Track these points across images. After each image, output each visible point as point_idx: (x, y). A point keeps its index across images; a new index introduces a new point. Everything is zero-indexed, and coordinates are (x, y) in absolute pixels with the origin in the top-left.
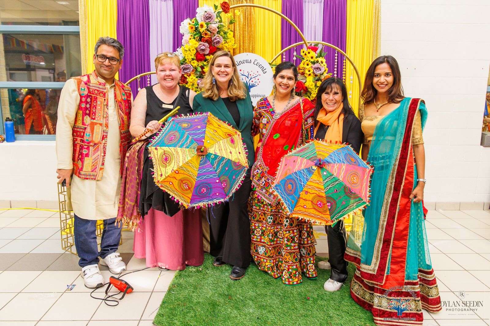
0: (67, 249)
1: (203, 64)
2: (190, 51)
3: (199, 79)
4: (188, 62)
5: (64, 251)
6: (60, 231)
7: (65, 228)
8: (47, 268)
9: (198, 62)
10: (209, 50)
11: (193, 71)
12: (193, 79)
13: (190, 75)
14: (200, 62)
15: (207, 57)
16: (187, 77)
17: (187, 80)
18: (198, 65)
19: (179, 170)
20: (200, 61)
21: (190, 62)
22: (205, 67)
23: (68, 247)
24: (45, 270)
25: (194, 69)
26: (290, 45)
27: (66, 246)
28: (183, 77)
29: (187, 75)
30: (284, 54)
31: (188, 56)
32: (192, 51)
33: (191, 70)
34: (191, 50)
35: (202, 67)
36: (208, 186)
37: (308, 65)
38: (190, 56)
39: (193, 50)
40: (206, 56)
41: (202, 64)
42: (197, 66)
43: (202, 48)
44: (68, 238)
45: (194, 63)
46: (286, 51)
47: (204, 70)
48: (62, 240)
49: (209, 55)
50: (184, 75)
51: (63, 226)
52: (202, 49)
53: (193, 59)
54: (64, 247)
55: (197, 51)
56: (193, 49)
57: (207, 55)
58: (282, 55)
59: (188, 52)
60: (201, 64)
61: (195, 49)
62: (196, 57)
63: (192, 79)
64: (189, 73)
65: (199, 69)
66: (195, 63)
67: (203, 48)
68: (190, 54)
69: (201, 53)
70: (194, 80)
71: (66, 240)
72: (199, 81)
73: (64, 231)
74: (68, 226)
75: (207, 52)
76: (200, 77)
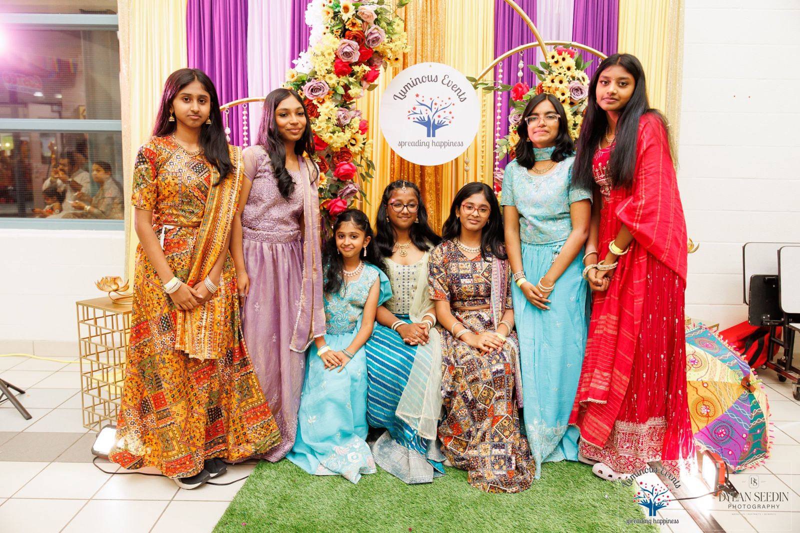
0: (92, 426)
1: (349, 81)
2: (324, 55)
3: (341, 108)
4: (320, 77)
5: (86, 430)
6: (81, 393)
7: (90, 388)
8: (58, 458)
9: (339, 78)
10: (359, 54)
11: (328, 94)
12: (329, 109)
13: (323, 101)
14: (341, 77)
15: (356, 68)
16: (319, 105)
17: (318, 111)
18: (338, 83)
19: (710, 384)
20: (343, 76)
21: (324, 76)
22: (351, 87)
23: (93, 423)
24: (53, 461)
25: (331, 89)
26: (510, 48)
27: (91, 422)
28: (310, 105)
29: (319, 102)
30: (501, 66)
31: (319, 66)
32: (327, 56)
33: (326, 91)
34: (326, 54)
35: (346, 87)
36: (731, 432)
37: (561, 82)
38: (323, 65)
39: (330, 54)
40: (353, 67)
41: (346, 82)
42: (336, 85)
43: (346, 50)
44: (96, 407)
45: (331, 78)
46: (503, 60)
47: (349, 92)
48: (84, 409)
49: (358, 64)
50: (312, 101)
51: (85, 385)
52: (346, 53)
53: (329, 72)
54: (87, 422)
55: (337, 57)
56: (329, 51)
57: (356, 64)
58: (495, 67)
59: (321, 58)
60: (344, 80)
61: (333, 53)
62: (336, 67)
63: (327, 108)
64: (322, 97)
65: (341, 91)
66: (333, 79)
67: (348, 49)
68: (324, 61)
69: (344, 61)
70: (332, 110)
71: (90, 410)
72: (341, 113)
73: (88, 394)
74: (95, 385)
75: (356, 58)
76: (342, 106)
